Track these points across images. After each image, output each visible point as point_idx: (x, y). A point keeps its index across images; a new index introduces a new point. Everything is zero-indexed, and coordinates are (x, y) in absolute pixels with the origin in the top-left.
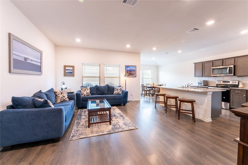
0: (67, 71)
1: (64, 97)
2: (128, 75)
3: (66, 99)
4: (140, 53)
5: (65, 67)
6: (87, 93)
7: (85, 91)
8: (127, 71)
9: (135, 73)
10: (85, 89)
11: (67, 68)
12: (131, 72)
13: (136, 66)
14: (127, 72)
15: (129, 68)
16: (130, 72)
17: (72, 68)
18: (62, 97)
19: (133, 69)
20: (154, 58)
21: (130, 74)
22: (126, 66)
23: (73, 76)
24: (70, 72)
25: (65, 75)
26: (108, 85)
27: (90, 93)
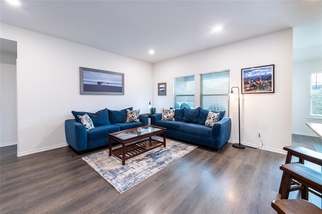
0: (160, 90)
1: (133, 117)
2: (248, 89)
3: (135, 119)
4: (292, 28)
5: (159, 84)
6: (168, 117)
7: (166, 115)
8: (246, 81)
9: (271, 82)
10: (167, 112)
11: (161, 86)
12: (258, 82)
13: (274, 65)
14: (246, 83)
16: (254, 81)
17: (164, 85)
18: (131, 118)
21: (254, 86)
22: (242, 70)
23: (165, 95)
24: (163, 91)
25: (159, 94)
26: (199, 109)
27: (174, 117)
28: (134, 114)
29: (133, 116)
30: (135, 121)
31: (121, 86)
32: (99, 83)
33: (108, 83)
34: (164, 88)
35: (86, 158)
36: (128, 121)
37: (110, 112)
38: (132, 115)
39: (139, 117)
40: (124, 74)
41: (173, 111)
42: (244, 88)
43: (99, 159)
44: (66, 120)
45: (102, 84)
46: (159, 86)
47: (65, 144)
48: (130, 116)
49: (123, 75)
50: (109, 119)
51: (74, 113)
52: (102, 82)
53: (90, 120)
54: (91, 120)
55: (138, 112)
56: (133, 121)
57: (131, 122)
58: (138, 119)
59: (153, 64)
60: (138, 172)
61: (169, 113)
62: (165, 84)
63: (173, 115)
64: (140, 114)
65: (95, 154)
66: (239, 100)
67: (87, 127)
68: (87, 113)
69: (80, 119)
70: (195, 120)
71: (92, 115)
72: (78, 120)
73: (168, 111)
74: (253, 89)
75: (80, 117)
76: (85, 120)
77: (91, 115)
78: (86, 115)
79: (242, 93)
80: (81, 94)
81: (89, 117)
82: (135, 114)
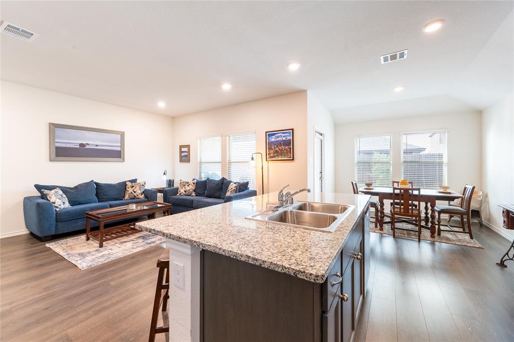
0: (183, 154)
1: (135, 192)
2: (272, 155)
3: (138, 195)
4: (306, 91)
5: (181, 147)
6: (185, 191)
8: (270, 146)
9: (290, 148)
11: (183, 149)
12: (280, 148)
13: (293, 130)
14: (270, 149)
15: (274, 137)
16: (277, 147)
17: (187, 149)
18: (132, 193)
19: (284, 139)
20: (398, 89)
21: (276, 152)
22: (266, 132)
23: (189, 161)
24: (186, 156)
25: (181, 161)
26: (223, 179)
27: (194, 191)
28: (136, 187)
29: (135, 190)
30: (138, 197)
31: (119, 149)
32: (82, 145)
33: (97, 146)
34: (187, 152)
35: (53, 244)
36: (127, 197)
37: (98, 185)
38: (133, 190)
39: (143, 192)
40: (124, 132)
41: (194, 183)
42: (269, 154)
43: (70, 244)
44: (25, 198)
45: (87, 147)
46: (180, 149)
47: (24, 231)
48: (130, 190)
49: (122, 135)
50: (96, 195)
51: (38, 187)
52: (86, 144)
53: (62, 196)
54: (64, 196)
55: (143, 185)
56: (135, 198)
57: (131, 199)
58: (142, 194)
59: (173, 119)
60: (114, 253)
61: (188, 186)
62: (188, 146)
63: (193, 188)
64: (145, 188)
65: (68, 239)
66: (262, 168)
67: (56, 205)
68: (59, 187)
69: (46, 195)
70: (217, 194)
71: (68, 189)
72: (44, 196)
73: (186, 183)
74: (276, 156)
75: (46, 192)
76: (53, 196)
77: (65, 190)
78: (58, 190)
79: (267, 160)
80: (50, 161)
81: (61, 192)
82: (138, 188)
